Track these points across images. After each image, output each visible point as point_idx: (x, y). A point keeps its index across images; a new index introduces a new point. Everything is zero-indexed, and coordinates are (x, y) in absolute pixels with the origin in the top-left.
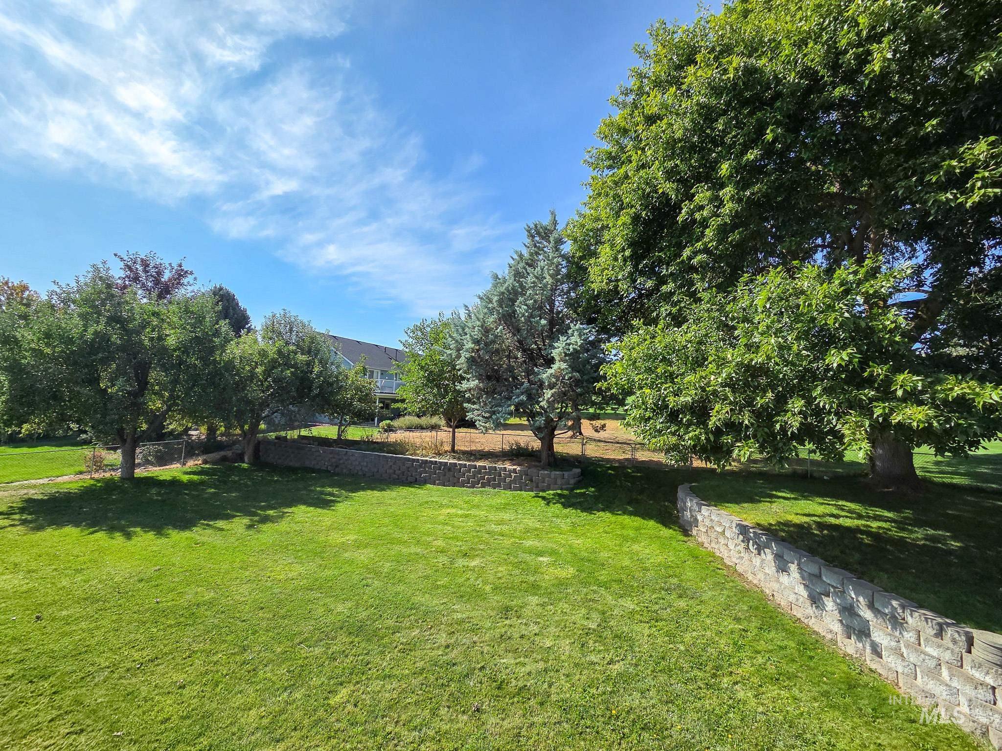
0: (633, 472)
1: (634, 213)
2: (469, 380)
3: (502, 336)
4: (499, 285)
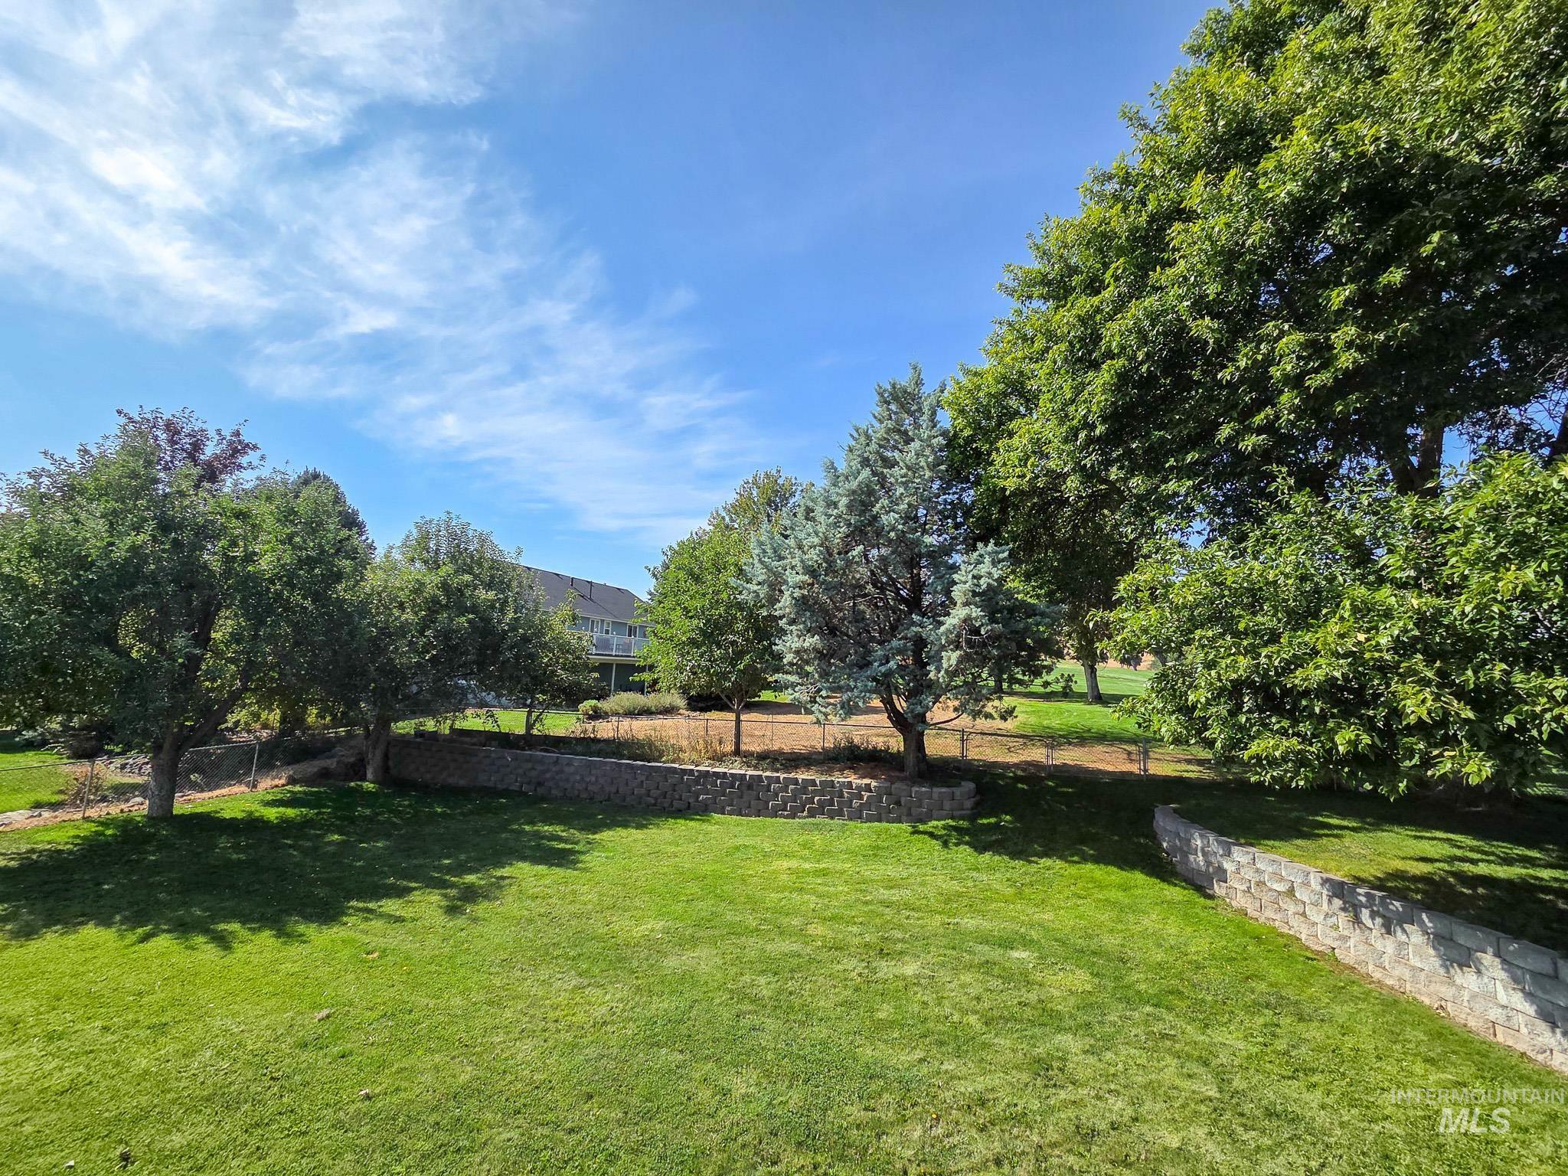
2: (799, 637)
3: (856, 563)
4: (841, 478)
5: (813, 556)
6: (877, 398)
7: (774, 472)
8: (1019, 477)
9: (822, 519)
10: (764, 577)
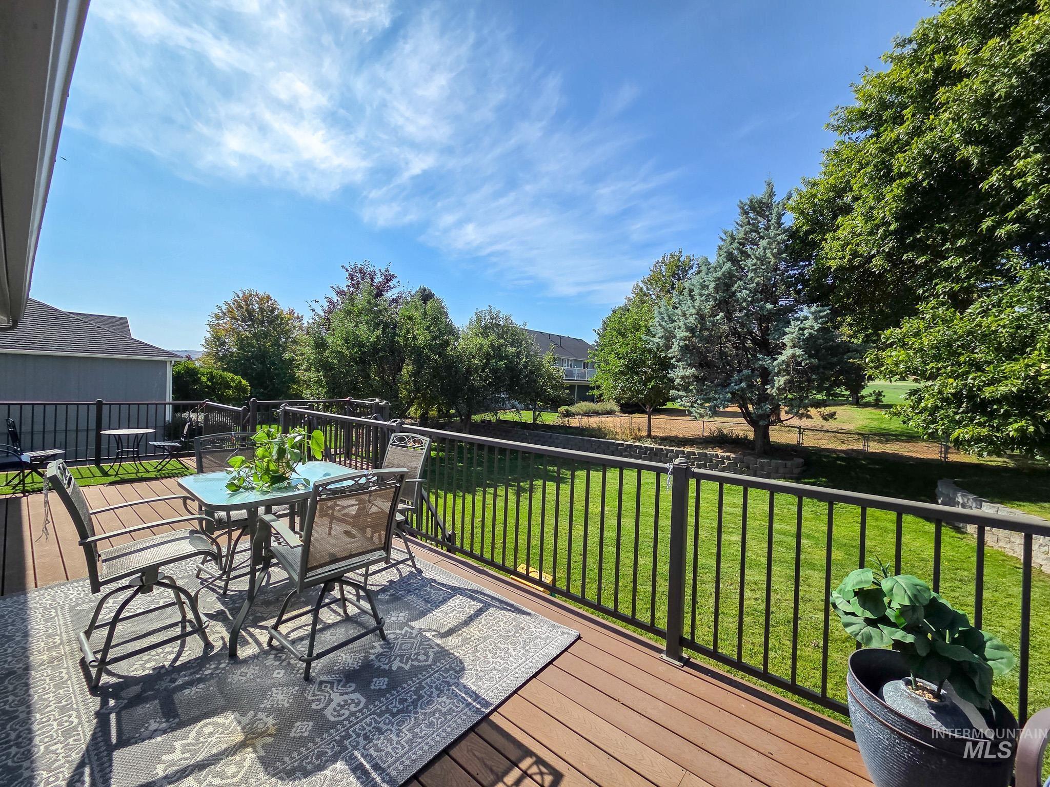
0: (869, 464)
1: (910, 182)
2: (684, 368)
3: (720, 323)
4: (711, 270)
5: (692, 320)
6: (739, 210)
7: (677, 253)
8: (840, 259)
9: (697, 297)
10: (663, 334)
